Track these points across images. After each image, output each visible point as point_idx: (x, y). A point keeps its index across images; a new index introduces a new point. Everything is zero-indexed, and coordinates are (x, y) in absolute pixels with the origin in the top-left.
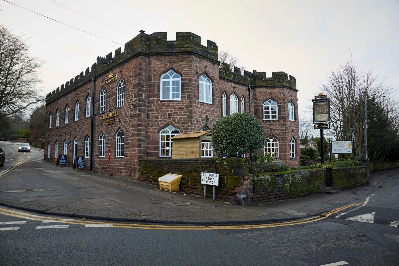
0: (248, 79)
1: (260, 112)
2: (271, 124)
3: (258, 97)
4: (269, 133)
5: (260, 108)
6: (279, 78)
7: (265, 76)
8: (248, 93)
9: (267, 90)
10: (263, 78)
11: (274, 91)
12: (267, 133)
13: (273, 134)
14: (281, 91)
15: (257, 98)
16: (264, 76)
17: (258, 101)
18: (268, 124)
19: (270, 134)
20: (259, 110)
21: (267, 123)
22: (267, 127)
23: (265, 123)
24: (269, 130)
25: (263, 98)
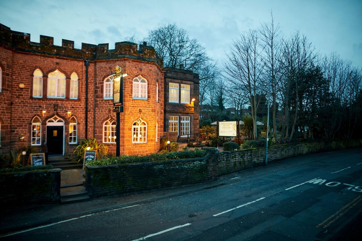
0: (87, 53)
1: (99, 90)
2: (110, 105)
3: (99, 73)
4: (107, 115)
5: (100, 85)
6: (121, 50)
7: (108, 48)
8: (84, 69)
9: (108, 65)
10: (104, 50)
11: (114, 65)
12: (106, 115)
13: (112, 116)
14: (122, 65)
15: (97, 74)
16: (106, 48)
17: (98, 77)
18: (107, 105)
19: (109, 116)
20: (99, 88)
21: (106, 103)
22: (106, 108)
23: (104, 103)
24: (107, 112)
25: (104, 74)
